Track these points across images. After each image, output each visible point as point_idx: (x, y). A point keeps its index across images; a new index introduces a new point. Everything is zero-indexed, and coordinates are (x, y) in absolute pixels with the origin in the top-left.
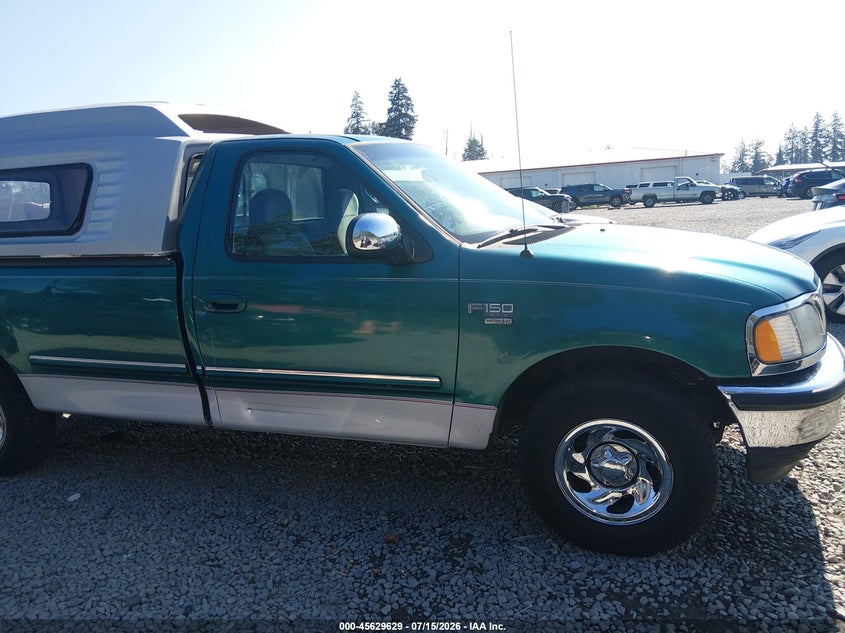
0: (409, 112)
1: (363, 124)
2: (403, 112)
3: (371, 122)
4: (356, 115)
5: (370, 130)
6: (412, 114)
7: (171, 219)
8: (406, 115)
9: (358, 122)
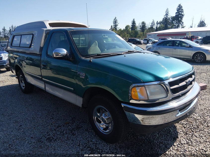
0: (182, 13)
1: (168, 17)
2: (180, 13)
3: (171, 16)
4: (167, 15)
5: (170, 18)
6: (183, 14)
7: (41, 46)
8: (181, 14)
9: (167, 16)
